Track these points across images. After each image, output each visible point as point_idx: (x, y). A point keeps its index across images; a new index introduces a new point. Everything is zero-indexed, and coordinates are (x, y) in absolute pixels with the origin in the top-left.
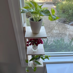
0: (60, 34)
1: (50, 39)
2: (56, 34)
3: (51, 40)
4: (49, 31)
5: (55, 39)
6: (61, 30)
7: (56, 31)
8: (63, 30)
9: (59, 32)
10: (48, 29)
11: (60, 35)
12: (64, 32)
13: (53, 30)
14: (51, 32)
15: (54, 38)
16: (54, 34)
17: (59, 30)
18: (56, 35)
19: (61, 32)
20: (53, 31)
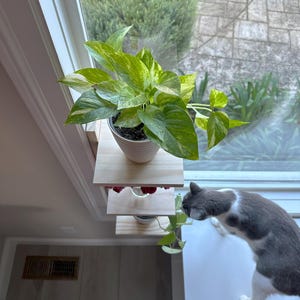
0: (269, 48)
1: (220, 71)
2: (248, 47)
3: (224, 77)
4: (220, 25)
5: (242, 71)
6: (275, 26)
7: (254, 29)
8: (286, 26)
9: (264, 37)
10: (216, 12)
11: (265, 51)
12: (286, 36)
13: (238, 23)
14: (230, 34)
15: (239, 65)
16: (242, 43)
17: (268, 23)
18: (249, 52)
19: (272, 36)
20: (240, 30)
